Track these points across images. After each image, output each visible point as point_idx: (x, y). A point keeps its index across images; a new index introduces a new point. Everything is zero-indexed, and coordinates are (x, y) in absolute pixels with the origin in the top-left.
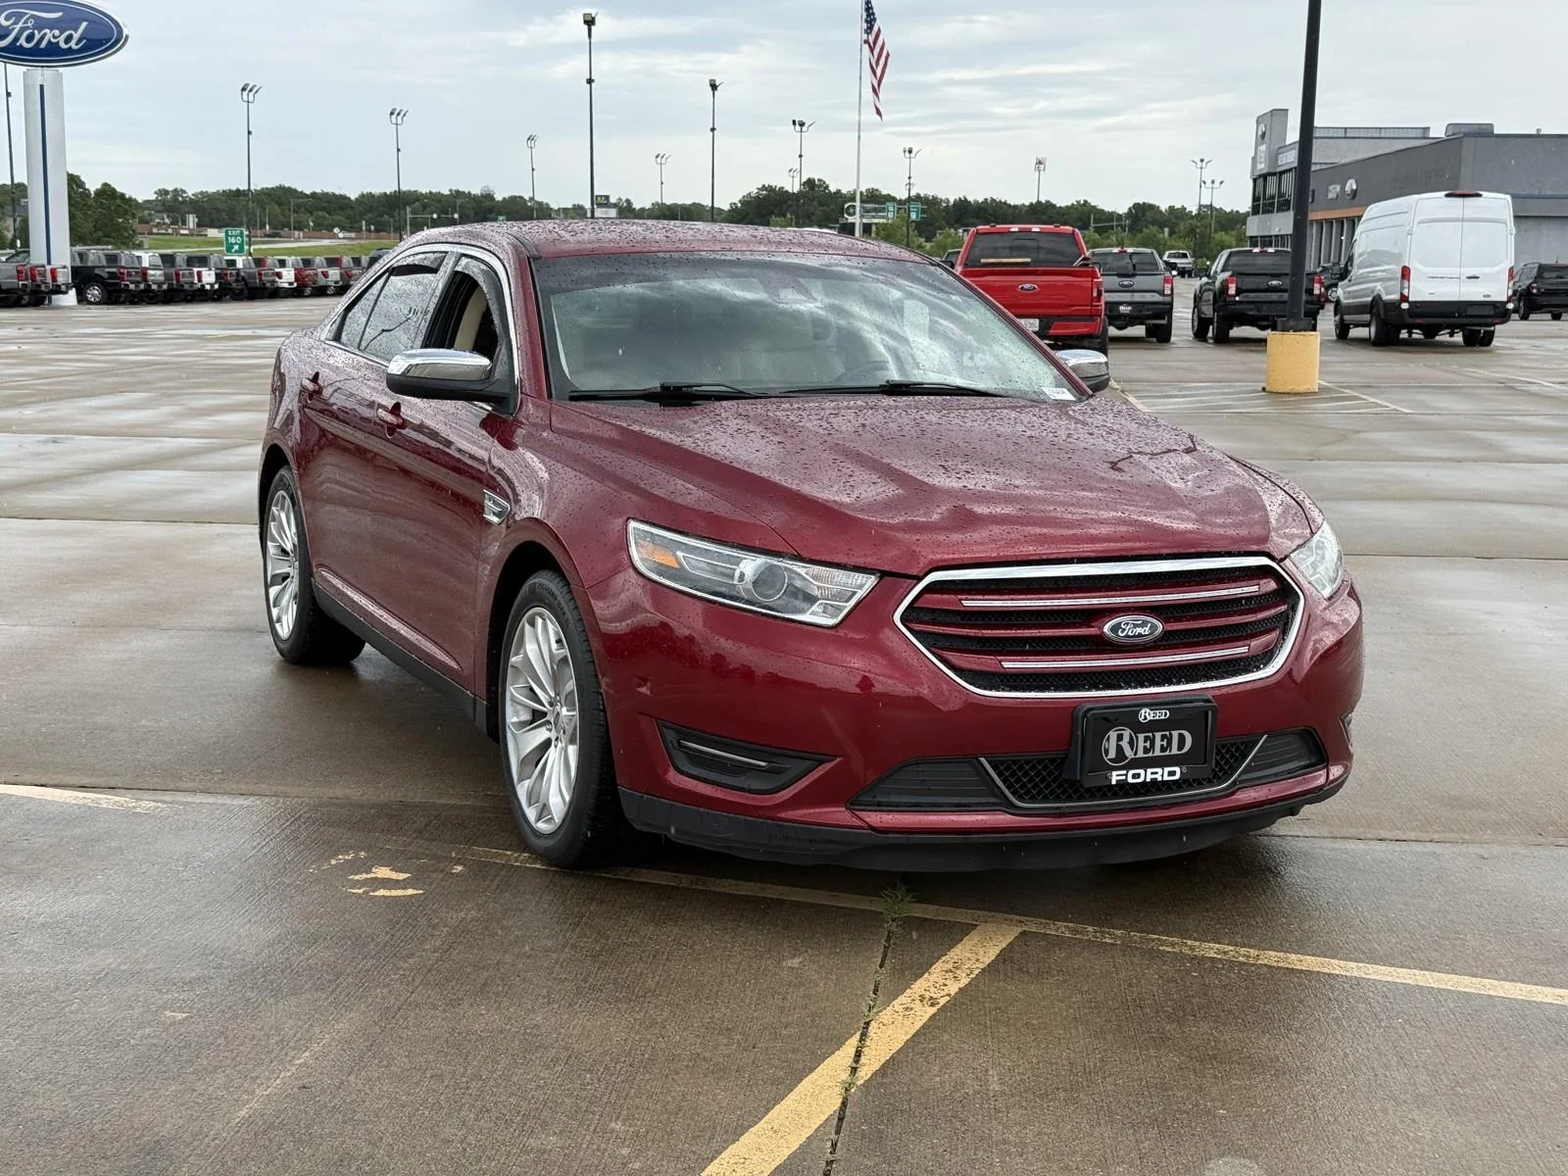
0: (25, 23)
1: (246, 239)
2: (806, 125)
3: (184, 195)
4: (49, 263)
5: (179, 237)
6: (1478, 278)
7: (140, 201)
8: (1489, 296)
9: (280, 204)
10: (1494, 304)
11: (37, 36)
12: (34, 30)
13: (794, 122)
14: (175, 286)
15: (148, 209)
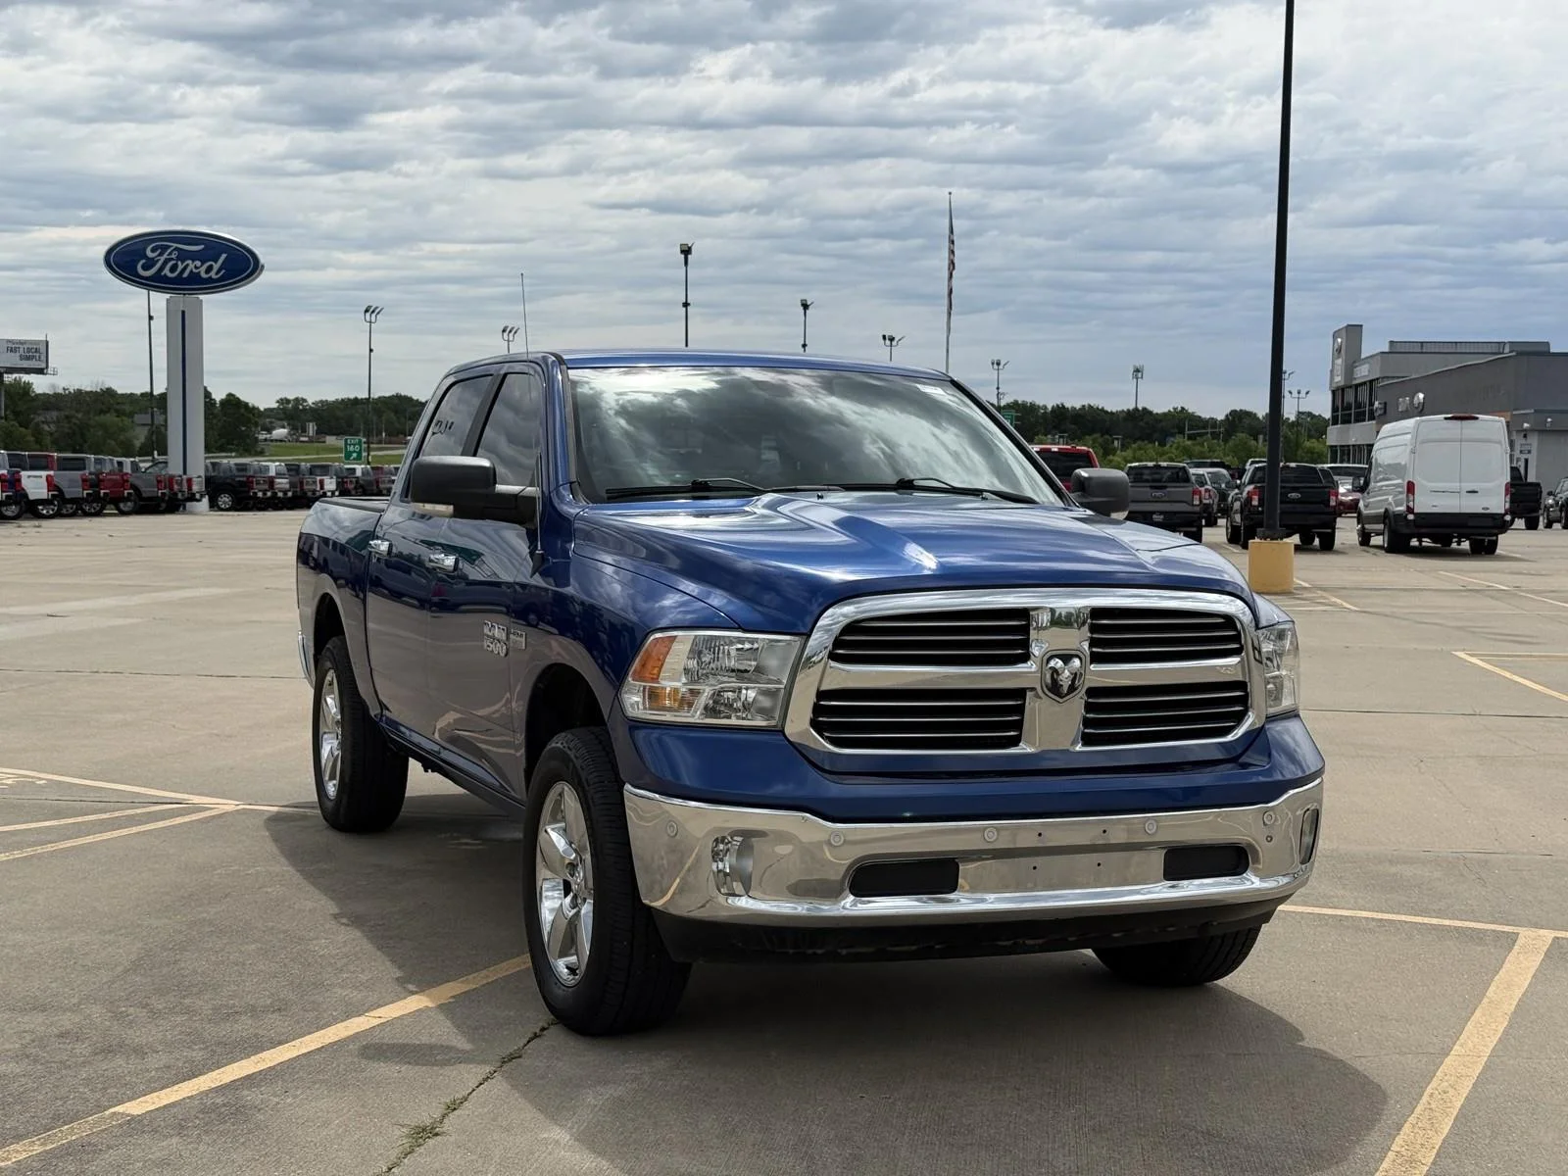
0: (170, 254)
1: (364, 446)
2: (897, 339)
3: (305, 404)
4: (185, 473)
5: (298, 444)
6: (1476, 492)
7: (262, 409)
8: (1488, 509)
9: (396, 412)
10: (1493, 516)
11: (180, 266)
12: (177, 260)
13: (884, 337)
14: (299, 494)
15: (269, 417)
